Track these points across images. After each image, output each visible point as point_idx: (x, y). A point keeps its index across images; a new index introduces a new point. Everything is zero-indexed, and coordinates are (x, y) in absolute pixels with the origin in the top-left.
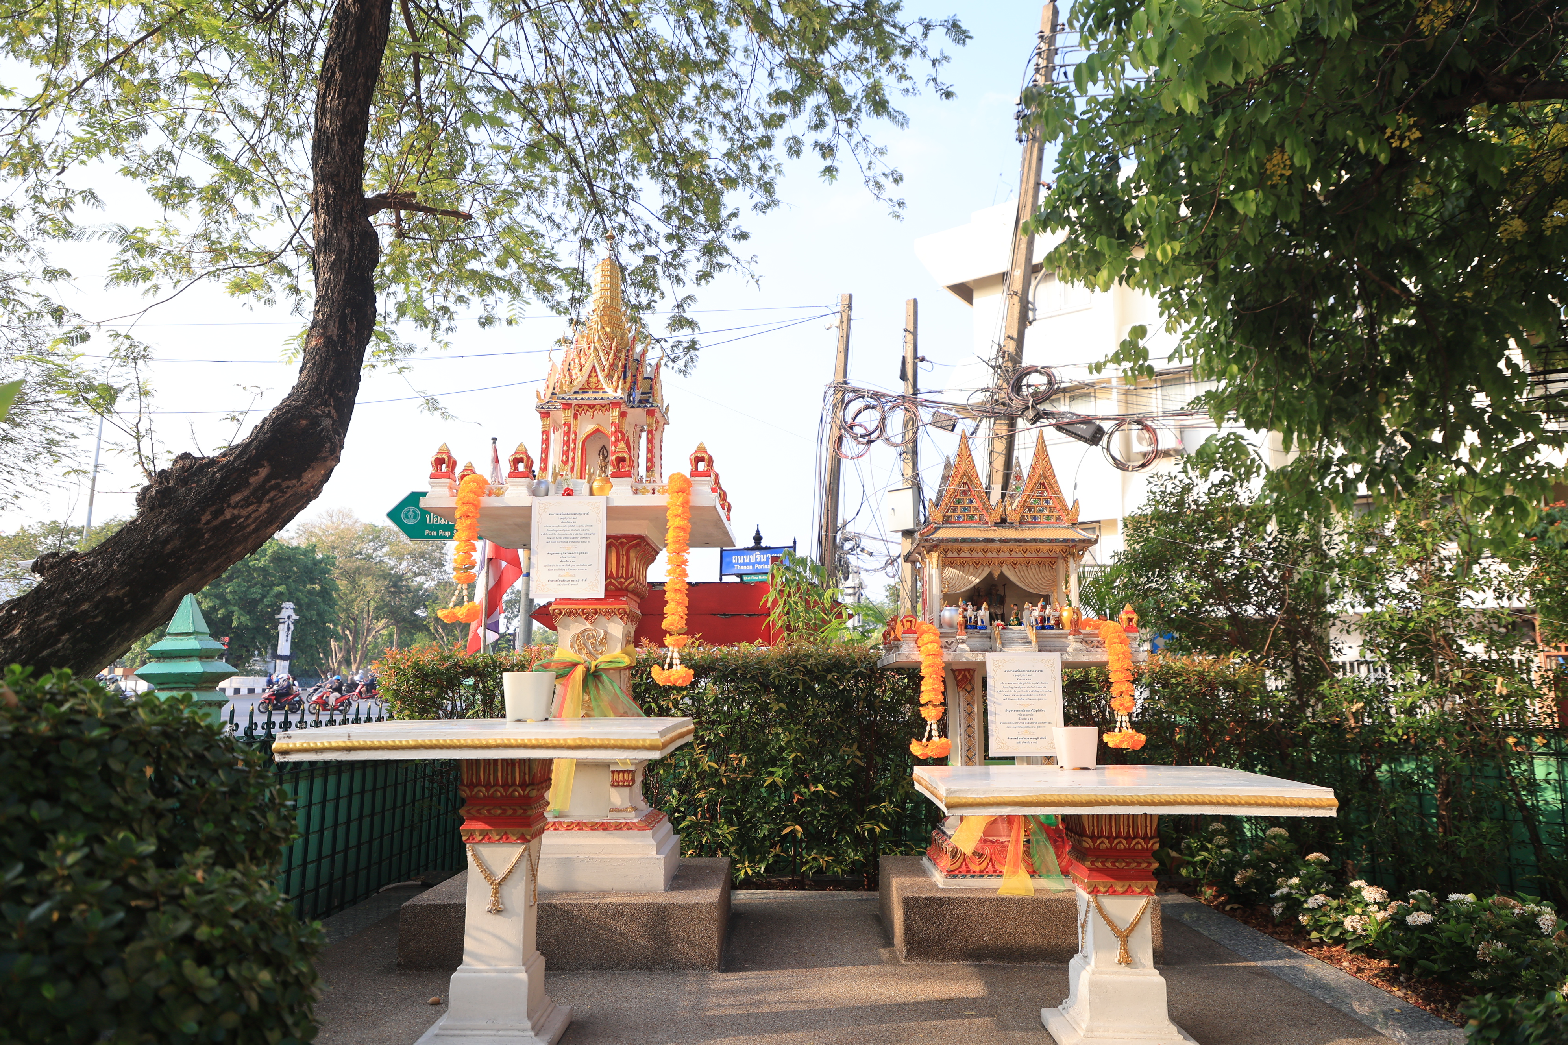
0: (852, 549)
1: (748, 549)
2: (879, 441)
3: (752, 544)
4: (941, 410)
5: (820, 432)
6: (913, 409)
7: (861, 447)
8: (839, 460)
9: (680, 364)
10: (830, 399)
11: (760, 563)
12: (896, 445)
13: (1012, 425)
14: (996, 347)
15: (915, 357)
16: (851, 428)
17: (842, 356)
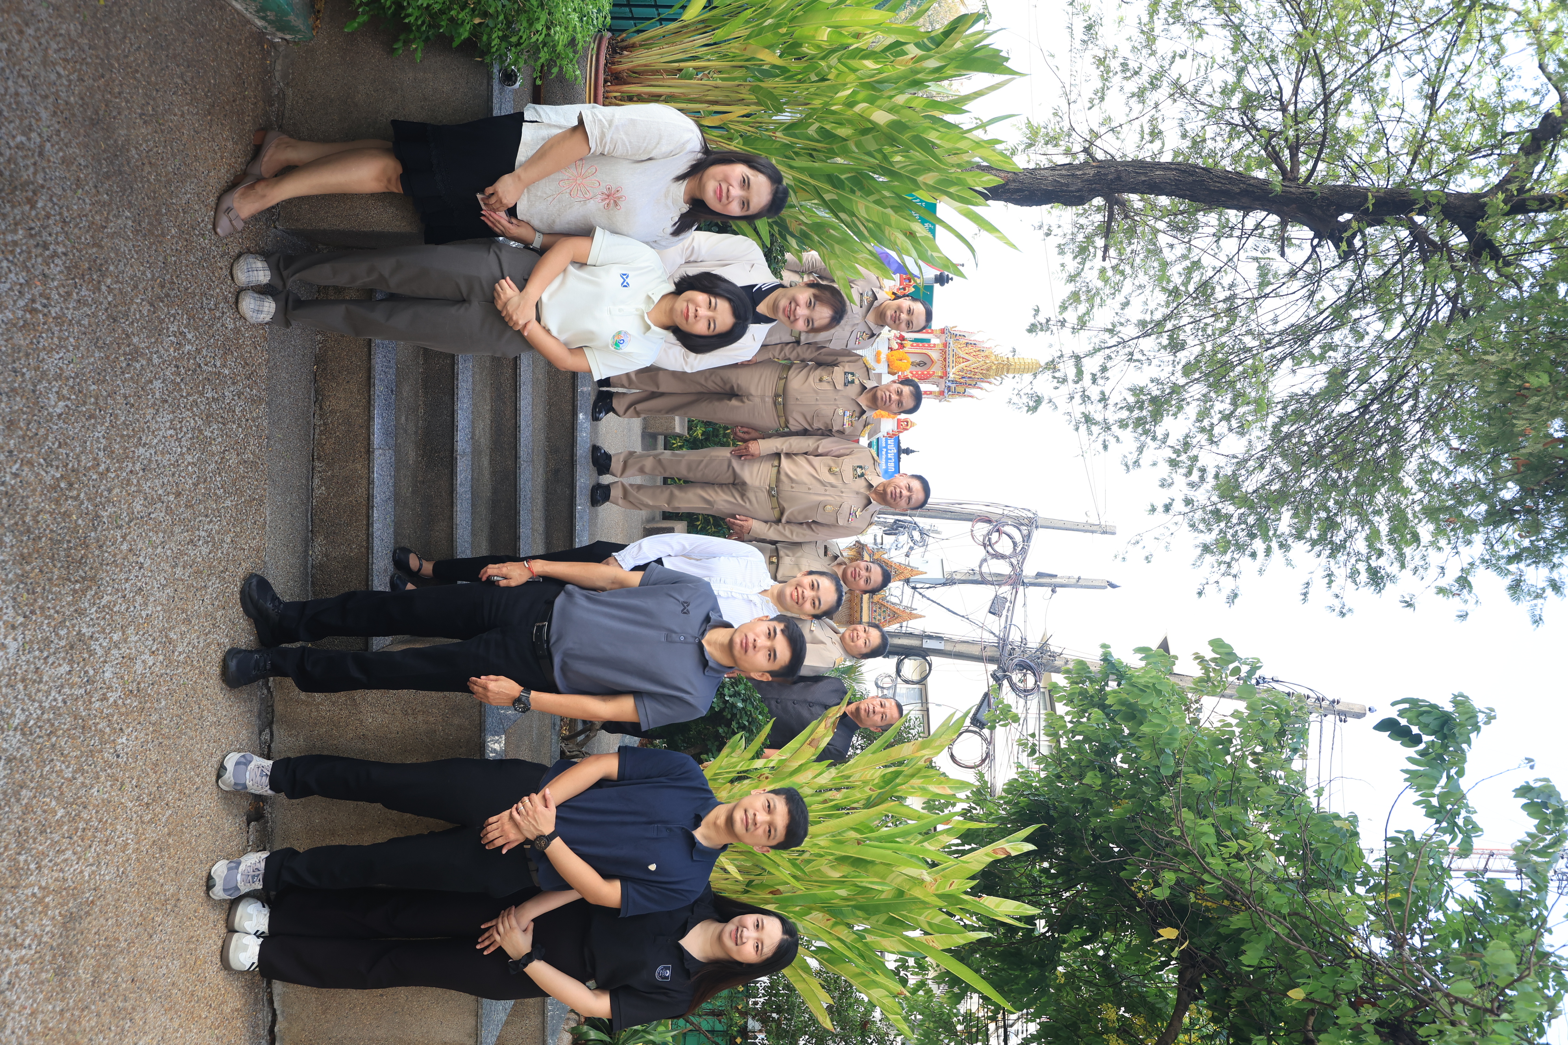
0: (912, 538)
1: (899, 443)
2: (984, 552)
3: (903, 446)
4: (1008, 604)
5: (996, 505)
6: (1010, 582)
7: (981, 539)
8: (970, 520)
9: (1015, 399)
10: (1025, 514)
11: (887, 453)
12: (980, 567)
13: (991, 660)
14: (1059, 651)
15: (1056, 586)
16: (998, 531)
17: (1061, 525)
